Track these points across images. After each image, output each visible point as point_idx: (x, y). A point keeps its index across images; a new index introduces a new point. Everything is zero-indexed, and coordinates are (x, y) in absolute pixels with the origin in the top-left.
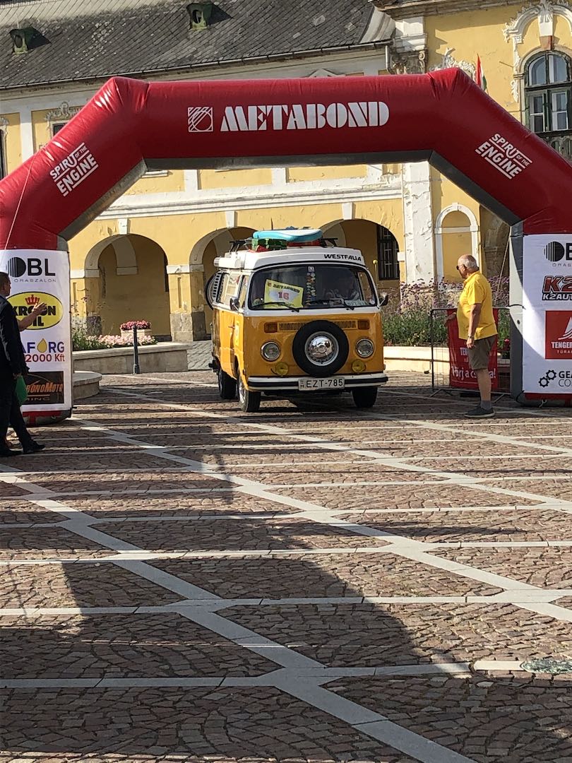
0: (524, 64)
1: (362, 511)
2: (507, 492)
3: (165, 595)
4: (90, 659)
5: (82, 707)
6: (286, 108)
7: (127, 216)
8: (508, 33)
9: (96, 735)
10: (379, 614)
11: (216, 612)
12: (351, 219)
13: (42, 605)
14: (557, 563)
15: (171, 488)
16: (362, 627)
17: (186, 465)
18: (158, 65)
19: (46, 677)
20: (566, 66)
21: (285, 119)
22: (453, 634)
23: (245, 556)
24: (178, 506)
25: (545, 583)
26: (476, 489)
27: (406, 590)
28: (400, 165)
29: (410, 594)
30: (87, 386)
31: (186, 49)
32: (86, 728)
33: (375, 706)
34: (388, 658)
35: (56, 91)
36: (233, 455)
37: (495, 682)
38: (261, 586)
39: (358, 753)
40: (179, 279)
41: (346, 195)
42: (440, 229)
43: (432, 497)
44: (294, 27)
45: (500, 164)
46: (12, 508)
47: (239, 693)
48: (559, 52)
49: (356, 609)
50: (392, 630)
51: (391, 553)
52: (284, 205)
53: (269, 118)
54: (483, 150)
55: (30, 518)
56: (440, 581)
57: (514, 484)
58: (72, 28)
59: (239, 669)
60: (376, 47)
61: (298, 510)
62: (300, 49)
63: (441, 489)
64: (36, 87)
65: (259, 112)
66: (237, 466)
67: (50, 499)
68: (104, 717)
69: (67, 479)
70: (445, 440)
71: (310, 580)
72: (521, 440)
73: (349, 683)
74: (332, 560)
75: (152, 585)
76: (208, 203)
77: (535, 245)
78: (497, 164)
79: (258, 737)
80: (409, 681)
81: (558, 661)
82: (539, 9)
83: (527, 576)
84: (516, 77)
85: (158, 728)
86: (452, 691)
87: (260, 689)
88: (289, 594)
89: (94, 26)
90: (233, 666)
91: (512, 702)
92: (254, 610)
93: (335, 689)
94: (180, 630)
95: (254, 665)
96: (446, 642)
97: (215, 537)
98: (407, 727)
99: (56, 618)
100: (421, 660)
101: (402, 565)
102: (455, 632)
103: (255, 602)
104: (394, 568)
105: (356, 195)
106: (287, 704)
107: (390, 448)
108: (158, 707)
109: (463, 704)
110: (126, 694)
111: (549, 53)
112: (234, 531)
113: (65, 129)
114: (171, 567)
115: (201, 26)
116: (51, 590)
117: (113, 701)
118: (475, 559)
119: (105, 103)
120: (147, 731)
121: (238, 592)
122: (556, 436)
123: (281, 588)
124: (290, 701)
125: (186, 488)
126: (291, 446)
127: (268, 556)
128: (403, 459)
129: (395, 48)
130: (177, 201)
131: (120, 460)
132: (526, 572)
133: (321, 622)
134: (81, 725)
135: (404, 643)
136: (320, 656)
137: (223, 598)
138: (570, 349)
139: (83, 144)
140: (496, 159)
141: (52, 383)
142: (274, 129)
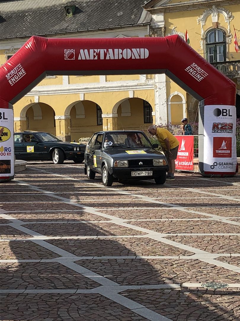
0: (206, 33)
1: (136, 220)
2: (197, 213)
3: (53, 255)
4: (21, 281)
5: (17, 301)
6: (105, 50)
7: (38, 95)
8: (199, 21)
9: (23, 313)
10: (143, 263)
11: (74, 262)
12: (132, 97)
13: (0, 258)
14: (217, 242)
15: (56, 210)
16: (135, 268)
17: (62, 200)
18: (52, 31)
19: (2, 288)
20: (223, 35)
21: (105, 55)
22: (174, 272)
23: (87, 238)
24: (59, 217)
25: (212, 251)
26: (184, 211)
27: (155, 253)
28: (153, 75)
29: (156, 255)
30: (21, 167)
31: (64, 25)
32: (19, 310)
33: (141, 302)
34: (146, 281)
35: (9, 41)
36: (82, 196)
37: (191, 292)
38: (93, 251)
40: (60, 122)
41: (131, 88)
42: (170, 102)
43: (165, 214)
44: (109, 17)
45: (195, 76)
47: (84, 296)
48: (220, 29)
49: (133, 261)
50: (148, 270)
51: (148, 238)
52: (104, 91)
53: (99, 55)
54: (188, 70)
56: (168, 250)
57: (200, 209)
58: (16, 15)
59: (84, 286)
60: (144, 26)
61: (109, 219)
62: (112, 26)
63: (169, 211)
64: (1, 40)
65: (94, 52)
66: (84, 201)
67: (4, 214)
68: (27, 306)
70: (171, 191)
71: (114, 249)
72: (203, 191)
73: (130, 292)
74: (123, 240)
75: (47, 250)
76: (72, 90)
77: (210, 110)
78: (194, 75)
79: (91, 315)
80: (155, 291)
81: (217, 283)
82: (212, 11)
83: (205, 248)
84: (202, 39)
85: (49, 311)
86: (173, 296)
87: (92, 294)
88: (105, 255)
89: (25, 15)
90: (81, 284)
91: (197, 300)
92: (90, 261)
93: (124, 295)
94: (59, 269)
95: (90, 284)
96: (171, 275)
97: (74, 230)
98: (154, 311)
99: (7, 264)
100: (160, 282)
101: (152, 243)
102: (175, 271)
103: (91, 258)
104: (149, 244)
105: (135, 87)
106: (104, 301)
107: (148, 194)
108: (49, 301)
109: (177, 301)
110: (36, 296)
111: (216, 30)
112: (82, 228)
113: (12, 58)
114: (55, 243)
115: (71, 15)
116: (5, 252)
117: (30, 299)
118: (183, 240)
119: (29, 47)
120: (45, 311)
121: (84, 254)
122: (217, 189)
123: (101, 252)
124: (105, 299)
125: (62, 210)
126: (107, 192)
127: (96, 239)
128: (154, 198)
129: (152, 26)
130: (60, 89)
131: (34, 198)
132: (204, 246)
133: (118, 266)
134: (17, 309)
135: (153, 276)
136: (118, 281)
137: (77, 256)
138: (224, 153)
139: (20, 64)
140: (193, 73)
141: (6, 165)
142: (101, 59)
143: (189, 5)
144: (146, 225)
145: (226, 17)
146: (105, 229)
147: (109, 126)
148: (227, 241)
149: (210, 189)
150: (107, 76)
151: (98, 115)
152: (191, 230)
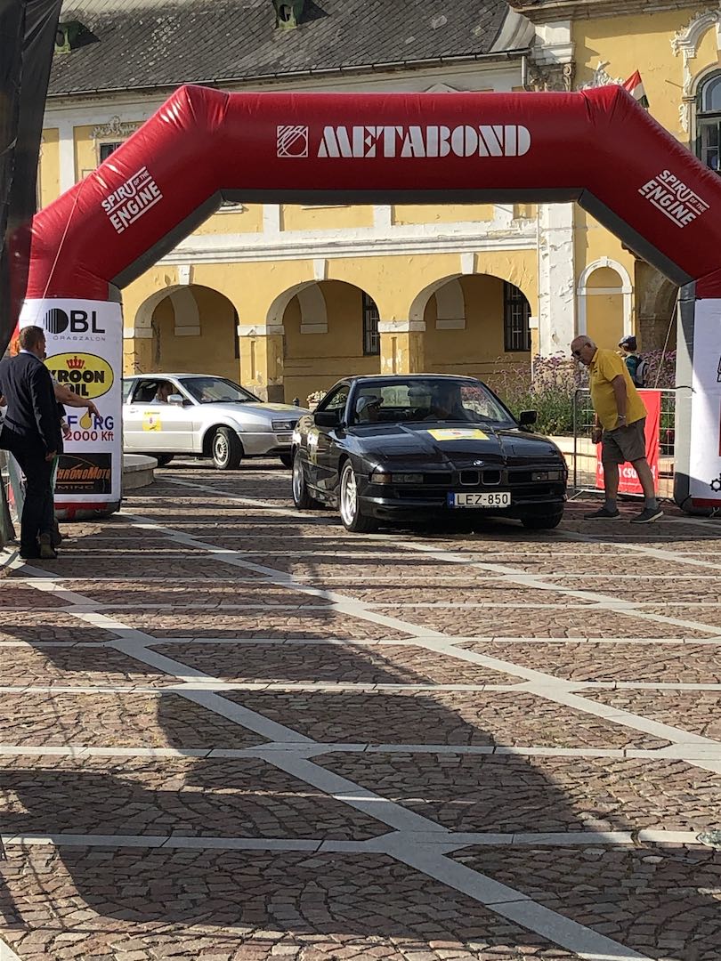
0: (696, 84)
1: (490, 640)
2: (672, 621)
3: (246, 736)
4: (153, 812)
5: (145, 871)
6: (400, 129)
7: (190, 262)
8: (677, 44)
9: (164, 906)
10: (516, 767)
11: (309, 759)
12: (471, 273)
13: (90, 743)
15: (247, 604)
16: (494, 783)
17: (265, 576)
18: (234, 73)
19: (100, 832)
21: (399, 144)
22: (610, 796)
23: (344, 690)
24: (257, 625)
26: (634, 616)
27: (549, 739)
28: (535, 207)
29: (553, 745)
30: (140, 474)
31: (271, 54)
32: (151, 897)
33: (515, 882)
34: (528, 822)
35: (105, 101)
36: (324, 565)
37: (665, 857)
38: (365, 728)
39: (494, 939)
40: (253, 342)
41: (466, 243)
42: (584, 289)
43: (578, 624)
44: (406, 31)
45: (669, 209)
46: (50, 622)
47: (342, 860)
49: (486, 761)
50: (533, 788)
51: (528, 693)
52: (387, 253)
53: (379, 142)
55: (71, 634)
56: (591, 730)
57: (681, 612)
58: (127, 23)
59: (340, 830)
60: (510, 58)
61: (408, 636)
62: (415, 57)
63: (589, 614)
64: (82, 97)
65: (367, 134)
66: (330, 578)
67: (96, 612)
68: (174, 885)
69: (116, 588)
70: (591, 554)
71: (427, 723)
72: (687, 556)
73: (481, 852)
74: (453, 699)
75: (229, 723)
76: (292, 248)
77: (712, 312)
78: (665, 208)
79: (368, 916)
80: (556, 852)
82: (717, 15)
83: (702, 726)
84: (686, 100)
85: (242, 901)
86: (610, 866)
87: (368, 856)
88: (401, 739)
89: (155, 22)
90: (333, 826)
91: (687, 883)
92: (358, 758)
93: (464, 860)
94: (266, 780)
95: (360, 826)
96: (601, 806)
97: (305, 666)
98: (556, 909)
99: (110, 760)
100: (570, 826)
101: (542, 708)
102: (612, 793)
103: (359, 748)
104: (533, 711)
105: (478, 243)
106: (404, 876)
107: (522, 562)
108: (242, 874)
109: (625, 883)
110: (200, 858)
112: (329, 659)
113: (122, 149)
114: (251, 701)
115: (290, 25)
116: (102, 725)
117: (184, 865)
118: (635, 703)
119: (173, 117)
120: (228, 903)
121: (336, 735)
123: (391, 732)
124: (407, 872)
125: (267, 604)
126: (397, 555)
127: (373, 692)
128: (540, 576)
129: (534, 60)
130: (254, 245)
131: (183, 567)
132: (699, 721)
133: (442, 776)
134: (144, 893)
135: (549, 806)
136: (442, 817)
137: (318, 742)
139: (144, 168)
140: (665, 202)
141: (97, 468)
142: (385, 156)
144: (519, 655)
146: (398, 662)
147: (398, 359)
149: (711, 552)
150: (396, 206)
151: (368, 324)
152: (659, 674)
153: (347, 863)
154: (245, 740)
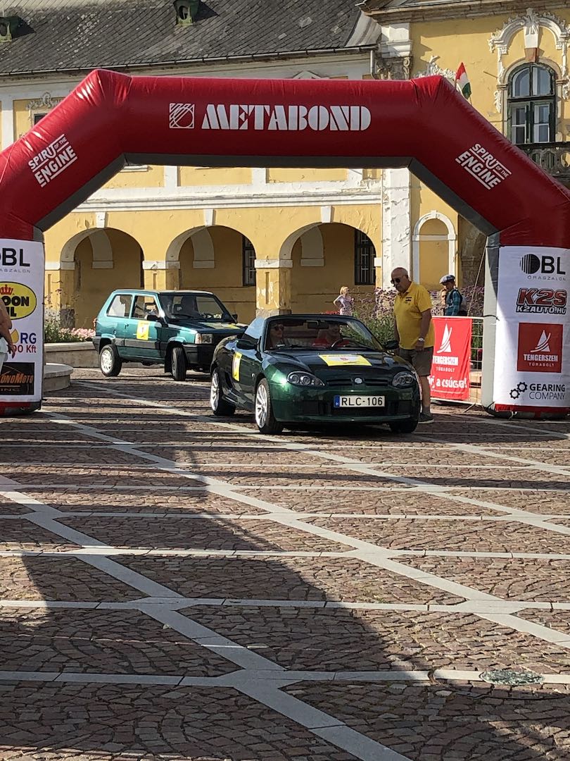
0: (507, 75)
1: (328, 515)
2: (474, 502)
3: (128, 592)
4: (50, 653)
5: (39, 700)
6: (267, 108)
7: (105, 210)
8: (493, 43)
9: (52, 729)
10: (341, 619)
11: (178, 611)
12: (329, 222)
13: (3, 596)
14: (521, 575)
15: (137, 485)
16: (324, 631)
17: (154, 462)
18: (142, 60)
19: (5, 669)
20: (549, 80)
21: (267, 119)
22: (414, 642)
23: (210, 555)
24: (144, 502)
25: (508, 594)
26: (444, 498)
27: (370, 597)
28: (379, 171)
29: (372, 600)
30: (58, 380)
31: (172, 45)
32: (42, 722)
33: (334, 711)
34: (348, 663)
35: (37, 81)
36: (201, 454)
37: (453, 692)
38: (224, 586)
39: (313, 757)
40: (155, 275)
41: (325, 198)
42: (418, 236)
43: (399, 504)
44: (280, 29)
45: (480, 175)
47: (198, 693)
48: (543, 64)
49: (318, 613)
50: (353, 635)
51: (355, 559)
52: (263, 205)
53: (251, 118)
54: (463, 160)
56: (403, 589)
57: (481, 494)
58: (57, 18)
59: (198, 668)
60: (361, 51)
61: (264, 512)
62: (286, 50)
63: (408, 496)
64: (20, 76)
65: (241, 111)
66: (206, 465)
67: (16, 490)
68: (62, 712)
69: (33, 472)
70: (414, 448)
71: (273, 582)
72: (489, 450)
73: (308, 686)
74: (296, 563)
75: (114, 581)
76: (187, 200)
77: (512, 256)
78: (477, 174)
79: (215, 738)
80: (368, 687)
81: (517, 673)
82: (525, 20)
83: (490, 587)
84: (499, 87)
85: (114, 726)
86: (410, 699)
87: (218, 689)
88: (252, 595)
89: (79, 18)
90: (192, 665)
91: (469, 712)
92: (216, 610)
93: (294, 693)
94: (141, 627)
95: (214, 666)
96: (406, 650)
97: (180, 536)
98: (364, 733)
99: (17, 610)
100: (381, 666)
101: (366, 571)
102: (416, 640)
103: (218, 602)
104: (358, 573)
105: (335, 198)
106: (245, 706)
107: (359, 454)
108: (116, 703)
109: (420, 711)
110: (84, 690)
111: (533, 66)
112: (200, 530)
113: (45, 120)
114: (135, 563)
115: (187, 22)
116: (14, 582)
117: (71, 695)
118: (438, 567)
119: (86, 95)
120: (104, 727)
121: (201, 591)
122: (525, 448)
123: (244, 589)
124: (249, 702)
125: (153, 485)
126: (260, 447)
127: (232, 557)
128: (372, 465)
129: (381, 53)
130: (156, 197)
131: (88, 455)
132: (489, 582)
133: (282, 625)
134: (37, 719)
135: (365, 649)
136: (280, 659)
137: (186, 597)
138: (542, 362)
139: (63, 135)
140: (476, 169)
141: (23, 374)
142: (256, 129)
143: (470, 6)
144: (351, 528)
145: (559, 36)
146: (255, 533)
147: (270, 290)
148: (544, 572)
149: (508, 447)
150: (270, 169)
151: (247, 262)
152: (460, 544)
153: (202, 695)
154: (127, 595)
